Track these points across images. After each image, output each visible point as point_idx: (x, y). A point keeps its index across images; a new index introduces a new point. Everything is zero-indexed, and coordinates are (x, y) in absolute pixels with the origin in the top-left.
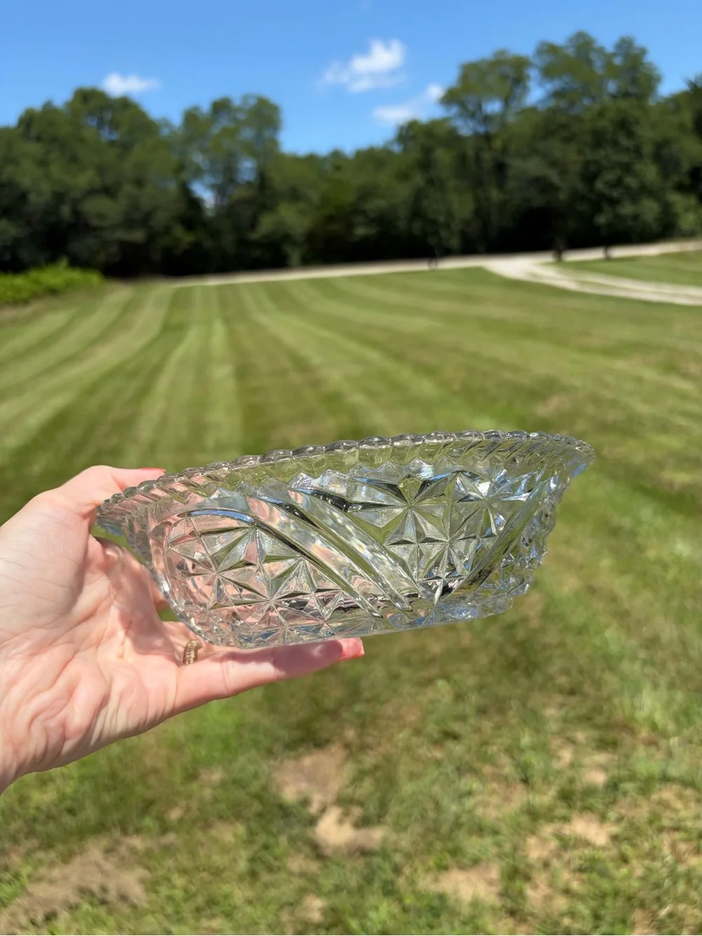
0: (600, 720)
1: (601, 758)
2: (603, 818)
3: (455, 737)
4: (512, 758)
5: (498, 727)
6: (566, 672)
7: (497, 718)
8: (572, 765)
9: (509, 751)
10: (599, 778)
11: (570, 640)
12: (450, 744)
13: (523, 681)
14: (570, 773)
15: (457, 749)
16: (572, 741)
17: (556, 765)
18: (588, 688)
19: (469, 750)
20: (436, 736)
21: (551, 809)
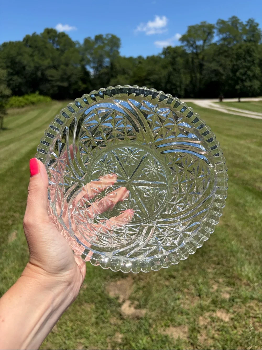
0: (228, 275)
1: (228, 289)
2: (228, 311)
3: (174, 278)
4: (195, 287)
5: (190, 275)
6: (216, 256)
7: (190, 272)
8: (217, 291)
9: (194, 284)
10: (227, 296)
11: (218, 244)
12: (172, 280)
13: (200, 258)
14: (216, 294)
15: (174, 282)
16: (218, 282)
17: (211, 290)
18: (224, 262)
19: (179, 283)
20: (167, 277)
21: (209, 307)
